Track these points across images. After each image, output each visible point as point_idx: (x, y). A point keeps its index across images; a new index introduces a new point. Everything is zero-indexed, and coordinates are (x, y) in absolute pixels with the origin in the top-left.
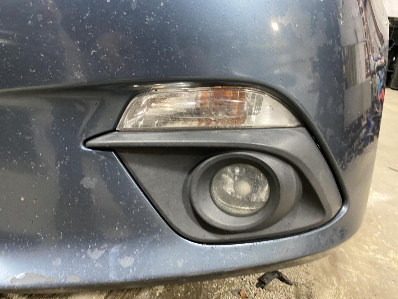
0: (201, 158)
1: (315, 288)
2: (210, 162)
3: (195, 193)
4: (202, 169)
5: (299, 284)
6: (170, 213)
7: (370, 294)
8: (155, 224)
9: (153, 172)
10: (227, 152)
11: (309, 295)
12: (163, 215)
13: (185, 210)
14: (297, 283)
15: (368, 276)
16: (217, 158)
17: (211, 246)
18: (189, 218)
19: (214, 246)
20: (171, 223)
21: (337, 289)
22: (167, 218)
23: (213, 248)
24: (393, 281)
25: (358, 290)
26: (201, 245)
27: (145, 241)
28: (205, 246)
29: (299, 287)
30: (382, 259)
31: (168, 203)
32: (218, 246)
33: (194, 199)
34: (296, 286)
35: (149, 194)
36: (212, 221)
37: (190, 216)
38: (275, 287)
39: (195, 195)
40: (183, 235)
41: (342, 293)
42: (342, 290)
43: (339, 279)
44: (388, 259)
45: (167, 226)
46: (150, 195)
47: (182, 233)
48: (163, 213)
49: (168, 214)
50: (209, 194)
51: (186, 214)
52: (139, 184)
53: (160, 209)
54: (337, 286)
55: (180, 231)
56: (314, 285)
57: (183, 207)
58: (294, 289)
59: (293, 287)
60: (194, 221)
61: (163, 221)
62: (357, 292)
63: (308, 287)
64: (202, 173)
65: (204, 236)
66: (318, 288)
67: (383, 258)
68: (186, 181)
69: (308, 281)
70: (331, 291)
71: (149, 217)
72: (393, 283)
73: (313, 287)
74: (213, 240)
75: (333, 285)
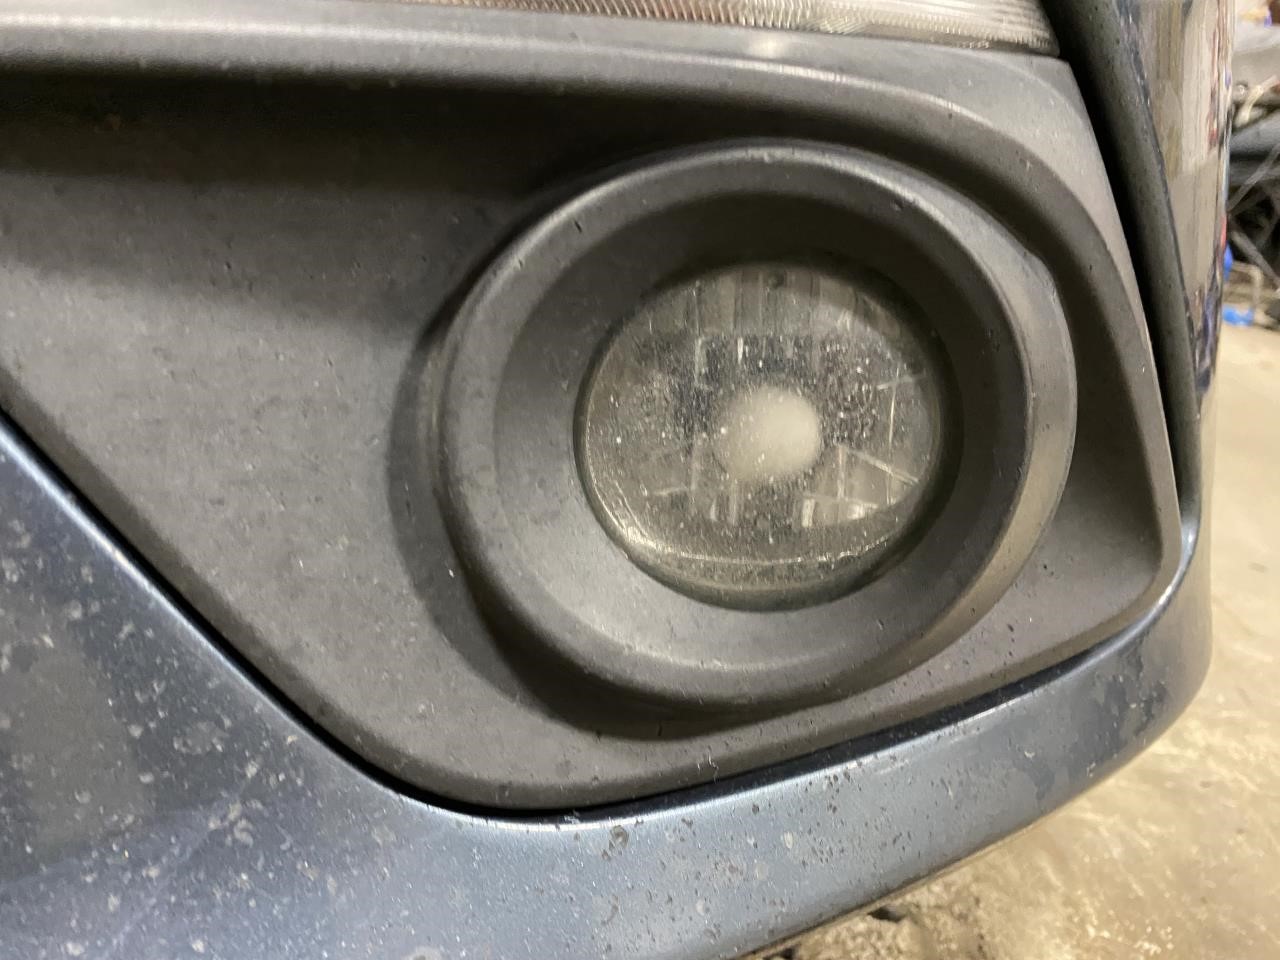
0: (502, 216)
1: (989, 914)
2: (574, 225)
3: (484, 468)
4: (518, 279)
5: (925, 910)
6: (309, 638)
7: (1186, 898)
8: (203, 726)
9: (142, 328)
10: (690, 154)
11: (974, 949)
12: (253, 655)
13: (416, 606)
14: (918, 906)
15: (1154, 828)
16: (620, 197)
17: (610, 824)
18: (452, 660)
19: (627, 822)
20: (325, 707)
21: (1068, 902)
22: (293, 677)
23: (620, 833)
24: (1240, 831)
25: (1141, 893)
26: (546, 829)
27: (137, 864)
28: (574, 827)
29: (927, 921)
30: (1174, 758)
31: (285, 563)
32: (651, 818)
33: (482, 509)
34: (916, 921)
35: (116, 497)
36: (616, 652)
37: (457, 642)
38: (836, 942)
39: (488, 480)
40: (419, 781)
41: (1087, 915)
42: (1086, 901)
43: (1061, 860)
44: (1191, 754)
45: (295, 734)
46: (130, 512)
47: (414, 763)
48: (255, 642)
49: (297, 648)
50: (575, 482)
51: (427, 631)
52: (29, 429)
53: (226, 611)
54: (1062, 890)
55: (395, 754)
56: (982, 905)
57: (402, 583)
58: (912, 935)
59: (906, 927)
60: (491, 678)
61: (263, 702)
62: (1138, 898)
63: (962, 917)
64: (520, 312)
65: (565, 767)
66: (1000, 910)
67: (1175, 751)
68: (407, 396)
69: (953, 889)
70: (1048, 916)
71: (145, 687)
72: (1240, 838)
73: (980, 913)
74: (627, 785)
75: (1048, 888)
